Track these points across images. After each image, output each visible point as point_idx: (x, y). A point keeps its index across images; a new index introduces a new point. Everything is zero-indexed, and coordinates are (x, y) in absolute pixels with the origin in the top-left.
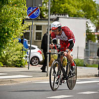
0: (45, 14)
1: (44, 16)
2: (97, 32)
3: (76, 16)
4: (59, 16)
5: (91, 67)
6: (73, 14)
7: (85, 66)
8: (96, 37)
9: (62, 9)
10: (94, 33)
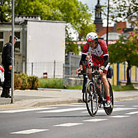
0: (7, 16)
1: (7, 19)
2: (80, 40)
3: (51, 18)
4: (28, 19)
5: (73, 89)
6: (46, 16)
7: (65, 88)
8: (79, 47)
9: (32, 9)
10: (76, 42)
